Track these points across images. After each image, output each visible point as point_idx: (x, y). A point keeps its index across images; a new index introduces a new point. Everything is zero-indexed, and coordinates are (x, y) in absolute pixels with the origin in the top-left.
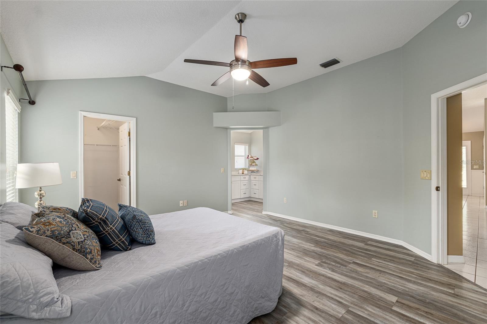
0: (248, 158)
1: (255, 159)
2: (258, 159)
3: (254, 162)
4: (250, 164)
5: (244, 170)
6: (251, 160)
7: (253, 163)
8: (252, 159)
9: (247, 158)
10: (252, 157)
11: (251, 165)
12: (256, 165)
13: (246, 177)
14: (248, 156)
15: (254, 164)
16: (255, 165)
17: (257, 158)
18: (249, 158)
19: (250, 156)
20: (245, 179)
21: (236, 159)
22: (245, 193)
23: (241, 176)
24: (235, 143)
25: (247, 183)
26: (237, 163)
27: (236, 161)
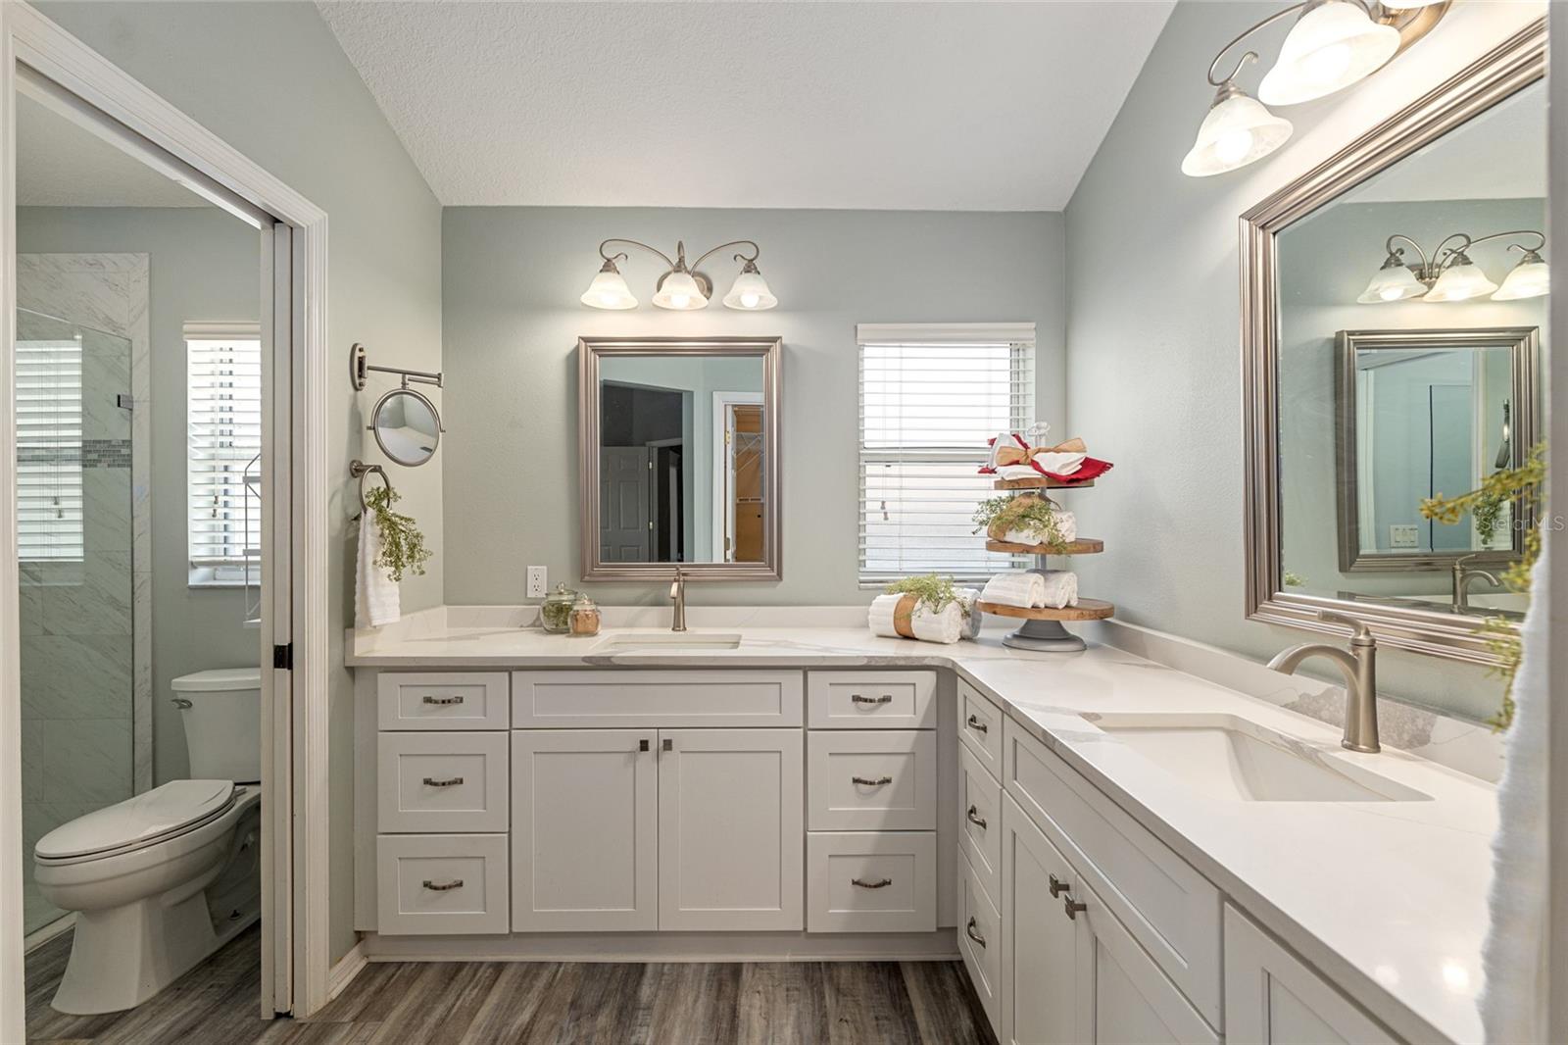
1: (1059, 482)
2: (1091, 471)
3: (1030, 514)
4: (991, 534)
5: (920, 603)
6: (1009, 484)
7: (1019, 522)
8: (1027, 472)
10: (1025, 456)
11: (1001, 544)
12: (1054, 547)
13: (900, 695)
15: (1026, 536)
16: (1044, 548)
17: (1088, 463)
19: (1000, 444)
20: (872, 710)
21: (878, 482)
22: (872, 884)
23: (811, 675)
24: (859, 326)
25: (903, 758)
26: (886, 519)
27: (880, 504)
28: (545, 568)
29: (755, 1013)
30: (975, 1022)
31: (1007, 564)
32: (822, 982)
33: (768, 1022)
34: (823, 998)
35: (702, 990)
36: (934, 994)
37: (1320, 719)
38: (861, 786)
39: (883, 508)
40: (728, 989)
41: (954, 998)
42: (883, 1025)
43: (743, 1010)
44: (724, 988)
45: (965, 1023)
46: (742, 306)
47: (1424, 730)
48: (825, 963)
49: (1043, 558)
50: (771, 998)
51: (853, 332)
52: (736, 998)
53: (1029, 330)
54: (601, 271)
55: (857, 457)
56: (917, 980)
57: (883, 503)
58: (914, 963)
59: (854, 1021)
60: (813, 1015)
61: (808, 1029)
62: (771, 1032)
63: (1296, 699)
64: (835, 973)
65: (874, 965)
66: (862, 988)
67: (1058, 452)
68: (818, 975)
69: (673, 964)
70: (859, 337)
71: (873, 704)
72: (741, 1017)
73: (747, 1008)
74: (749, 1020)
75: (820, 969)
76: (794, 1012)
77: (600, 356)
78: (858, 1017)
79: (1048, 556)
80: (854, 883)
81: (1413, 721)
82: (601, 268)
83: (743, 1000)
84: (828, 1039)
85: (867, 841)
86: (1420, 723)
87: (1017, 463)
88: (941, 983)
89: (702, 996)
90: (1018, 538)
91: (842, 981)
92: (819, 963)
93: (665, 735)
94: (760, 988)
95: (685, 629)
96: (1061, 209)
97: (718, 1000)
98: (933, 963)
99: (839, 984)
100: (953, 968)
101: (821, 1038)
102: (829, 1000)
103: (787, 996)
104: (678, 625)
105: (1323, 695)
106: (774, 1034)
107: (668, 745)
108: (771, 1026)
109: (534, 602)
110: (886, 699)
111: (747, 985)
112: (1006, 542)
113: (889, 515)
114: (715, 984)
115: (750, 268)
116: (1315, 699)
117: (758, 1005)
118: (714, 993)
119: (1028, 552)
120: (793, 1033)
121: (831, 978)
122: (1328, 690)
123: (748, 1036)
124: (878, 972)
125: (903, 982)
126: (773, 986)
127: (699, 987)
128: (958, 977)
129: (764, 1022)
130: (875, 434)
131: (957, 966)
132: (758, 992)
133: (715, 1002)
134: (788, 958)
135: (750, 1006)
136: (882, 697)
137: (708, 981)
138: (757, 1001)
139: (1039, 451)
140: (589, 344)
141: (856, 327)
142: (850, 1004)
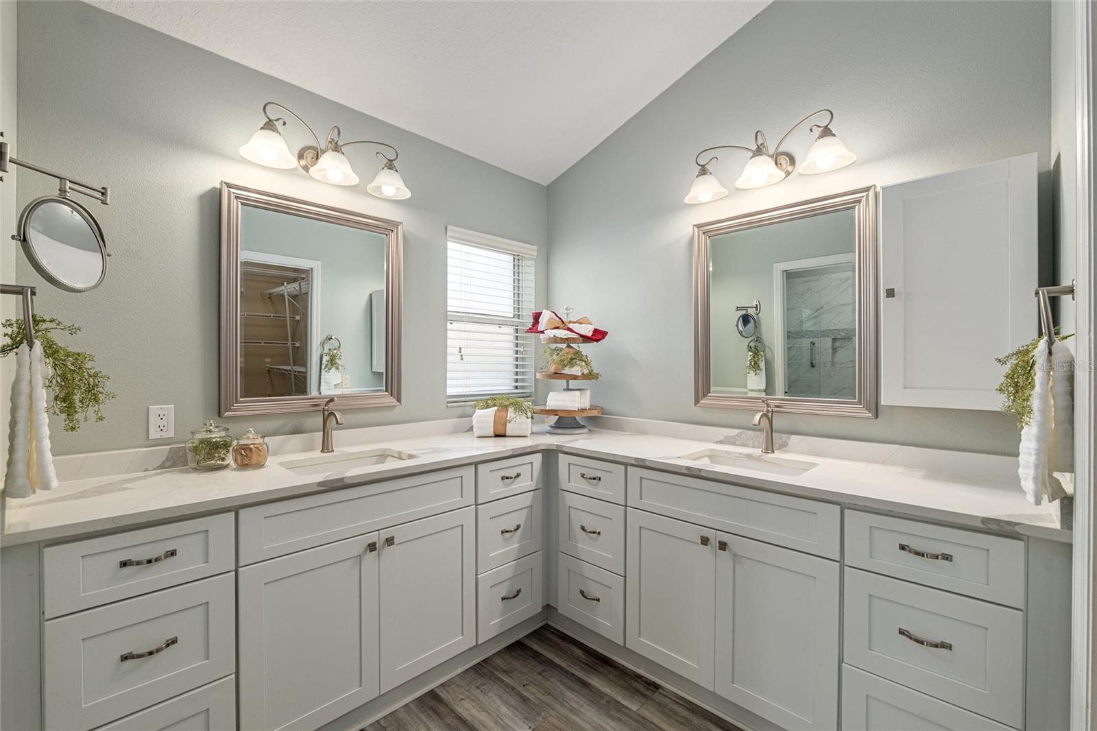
0: (534, 328)
1: (586, 339)
2: (599, 335)
3: (577, 357)
4: (552, 369)
5: (511, 413)
6: (556, 340)
7: (571, 362)
8: (562, 333)
9: (530, 331)
10: (562, 324)
11: (557, 375)
12: (590, 376)
13: (525, 471)
14: (537, 317)
15: (576, 371)
16: (584, 377)
17: (596, 331)
18: (541, 327)
19: (546, 316)
20: (511, 484)
21: (457, 334)
22: (511, 596)
23: (480, 467)
24: (450, 227)
25: (526, 510)
26: (462, 359)
27: (458, 350)
28: (173, 406)
29: (474, 712)
30: (581, 649)
31: (512, 388)
32: (492, 673)
33: (487, 712)
34: (502, 681)
35: (425, 720)
36: (551, 646)
37: (736, 445)
38: (506, 534)
39: (460, 352)
40: (441, 708)
41: (563, 644)
42: (546, 675)
43: (465, 715)
44: (437, 710)
45: (578, 652)
46: (382, 193)
47: (785, 442)
48: (482, 661)
49: (568, 382)
50: (474, 698)
51: (444, 230)
52: (452, 711)
53: (533, 250)
54: (262, 128)
55: (445, 317)
56: (537, 644)
57: (460, 348)
58: (527, 636)
59: (531, 682)
60: (507, 692)
61: (513, 701)
62: (494, 716)
63: (722, 439)
64: (492, 663)
65: (508, 648)
66: (516, 664)
67: (581, 323)
68: (485, 670)
69: (385, 717)
70: (448, 233)
71: (511, 480)
72: (469, 719)
73: (466, 712)
74: (475, 718)
75: (483, 666)
76: (495, 698)
77: (242, 204)
78: (530, 679)
79: (570, 381)
80: (503, 599)
81: (781, 439)
82: (262, 126)
83: (459, 710)
84: (528, 699)
85: (509, 568)
86: (784, 439)
87: (558, 328)
88: (549, 640)
89: (429, 723)
90: (570, 371)
91: (502, 666)
92: (479, 663)
93: (385, 534)
94: (461, 697)
95: (333, 451)
96: (546, 183)
97: (443, 719)
98: (535, 632)
99: (502, 669)
100: (545, 629)
101: (524, 700)
102: (507, 680)
103: (481, 691)
104: (326, 447)
105: (737, 435)
106: (497, 716)
107: (390, 541)
108: (491, 713)
109: (157, 443)
110: (518, 475)
111: (451, 700)
112: (561, 374)
113: (463, 357)
114: (430, 712)
115: (390, 165)
116: (733, 437)
117: (471, 707)
118: (434, 717)
119: (575, 379)
120: (508, 708)
121: (495, 668)
122: (740, 433)
123: (484, 726)
124: (514, 651)
125: (532, 649)
126: (467, 691)
127: (421, 720)
128: (553, 632)
129: (484, 714)
130: (455, 302)
131: (546, 627)
132: (462, 699)
133: (442, 721)
134: (460, 670)
135: (467, 710)
136: (516, 475)
137: (423, 713)
138: (467, 704)
139: (570, 322)
140: (232, 190)
141: (446, 228)
142: (519, 675)
